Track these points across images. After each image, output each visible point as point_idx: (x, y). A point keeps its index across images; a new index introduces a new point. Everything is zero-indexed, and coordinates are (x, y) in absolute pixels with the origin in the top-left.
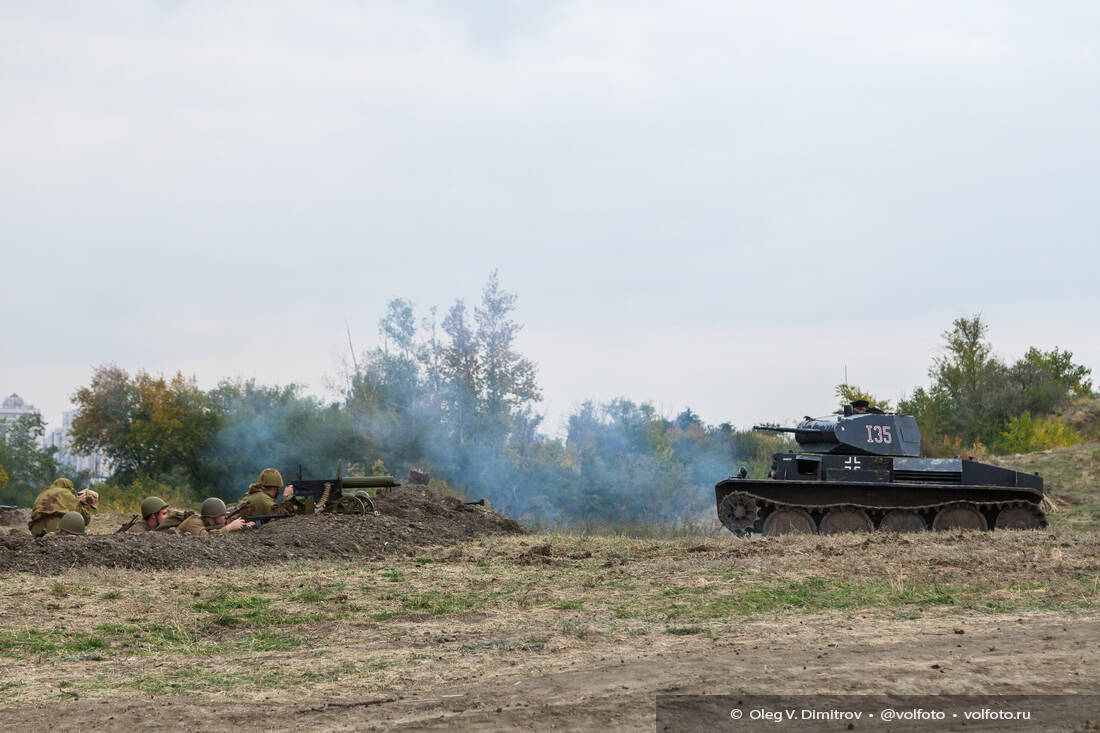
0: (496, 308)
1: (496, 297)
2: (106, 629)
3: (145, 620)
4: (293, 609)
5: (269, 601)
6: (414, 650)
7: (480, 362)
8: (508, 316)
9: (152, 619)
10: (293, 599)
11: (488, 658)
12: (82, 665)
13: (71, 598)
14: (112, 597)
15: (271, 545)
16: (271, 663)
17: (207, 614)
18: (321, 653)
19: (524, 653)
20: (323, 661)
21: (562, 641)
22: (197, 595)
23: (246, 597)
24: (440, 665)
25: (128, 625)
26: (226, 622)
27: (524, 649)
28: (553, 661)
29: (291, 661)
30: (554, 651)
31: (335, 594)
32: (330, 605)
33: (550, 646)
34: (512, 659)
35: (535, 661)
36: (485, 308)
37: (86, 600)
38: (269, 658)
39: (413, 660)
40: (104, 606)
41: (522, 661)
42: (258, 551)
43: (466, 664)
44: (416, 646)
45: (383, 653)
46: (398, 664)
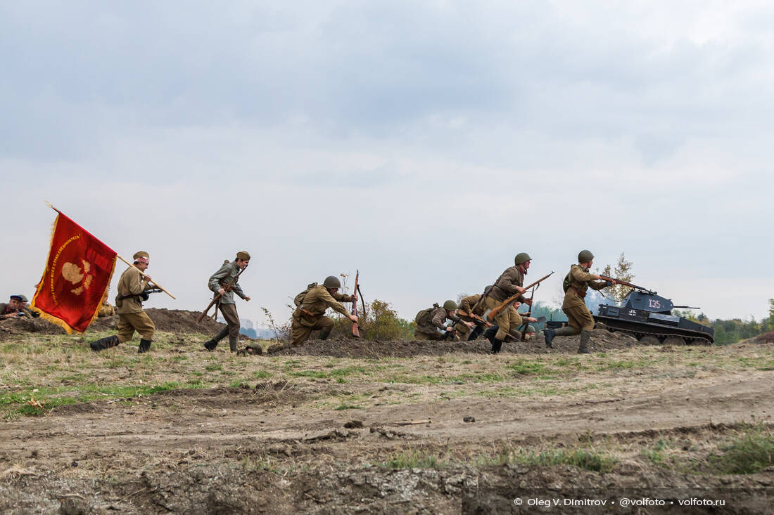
0: (624, 268)
1: (624, 264)
2: (464, 376)
3: (483, 372)
4: (555, 368)
5: (542, 365)
6: (624, 378)
7: (617, 291)
8: (629, 272)
9: (487, 372)
10: (555, 364)
11: (665, 381)
12: (453, 386)
13: (447, 363)
14: (467, 363)
15: (540, 347)
16: (550, 384)
17: (513, 370)
18: (577, 380)
19: (684, 379)
20: (578, 383)
21: (704, 374)
22: (508, 362)
23: (533, 364)
24: (641, 385)
25: (476, 374)
26: (523, 373)
27: (684, 377)
28: (701, 382)
29: (561, 384)
30: (700, 378)
31: (574, 362)
32: (573, 367)
33: (698, 376)
34: (679, 381)
35: (690, 382)
36: (619, 268)
37: (455, 364)
38: (550, 382)
39: (625, 382)
40: (463, 366)
41: (685, 382)
42: (534, 349)
43: (655, 384)
44: (625, 376)
45: (609, 380)
46: (618, 384)
